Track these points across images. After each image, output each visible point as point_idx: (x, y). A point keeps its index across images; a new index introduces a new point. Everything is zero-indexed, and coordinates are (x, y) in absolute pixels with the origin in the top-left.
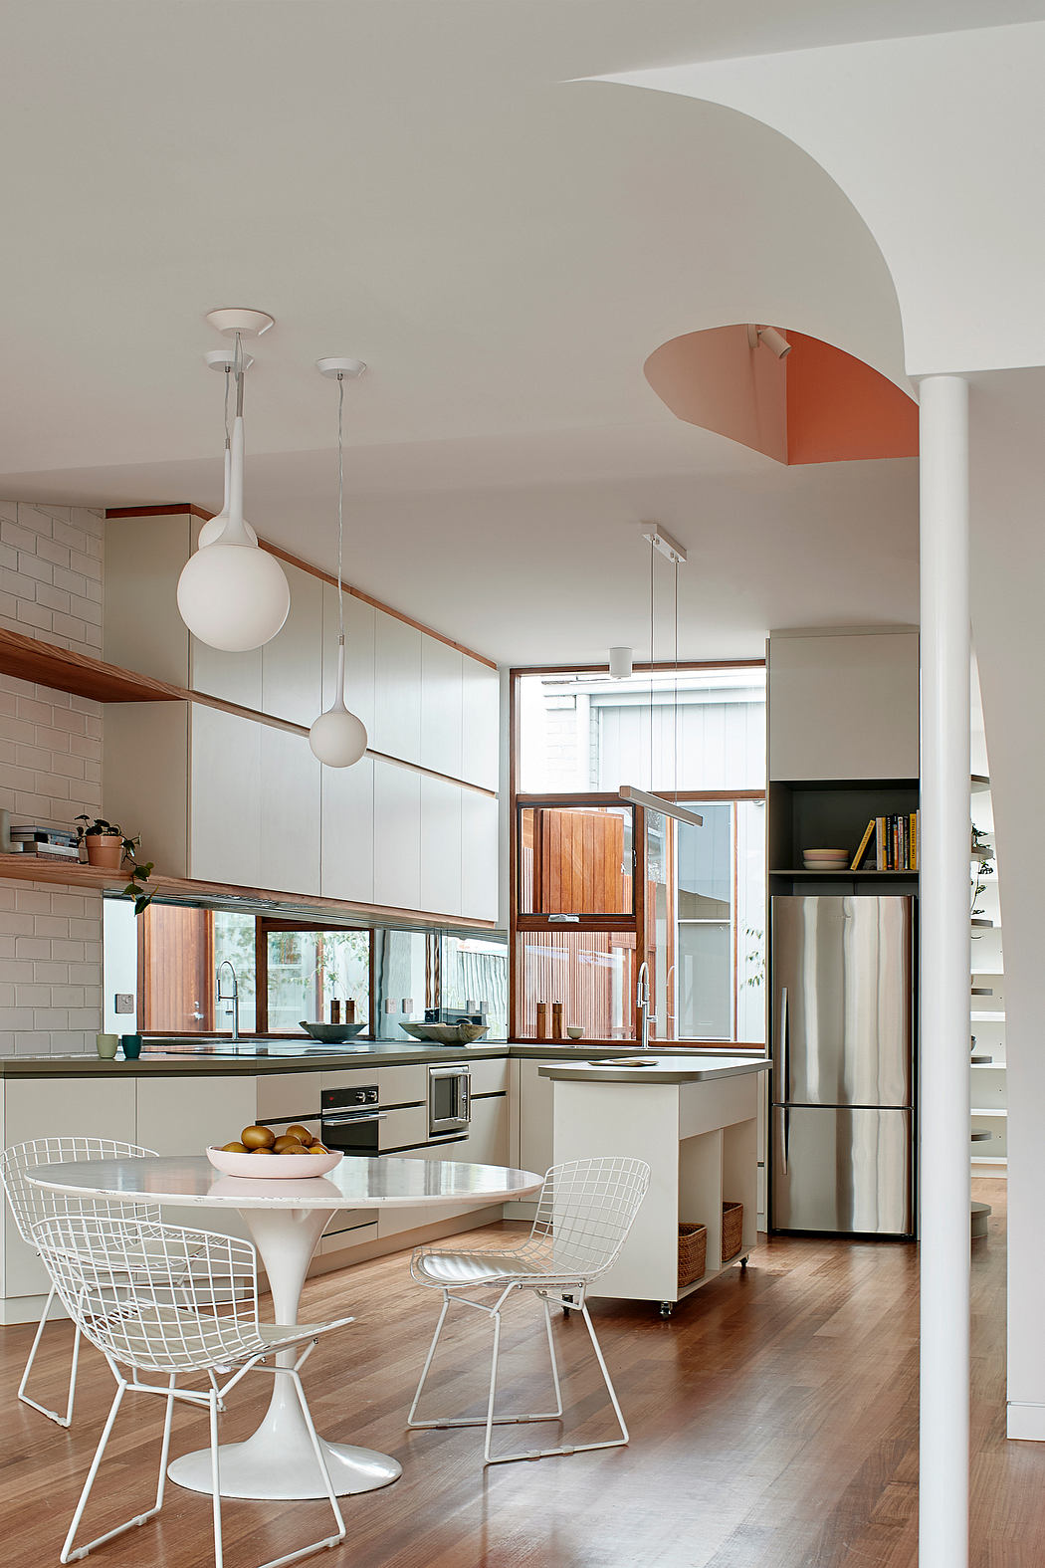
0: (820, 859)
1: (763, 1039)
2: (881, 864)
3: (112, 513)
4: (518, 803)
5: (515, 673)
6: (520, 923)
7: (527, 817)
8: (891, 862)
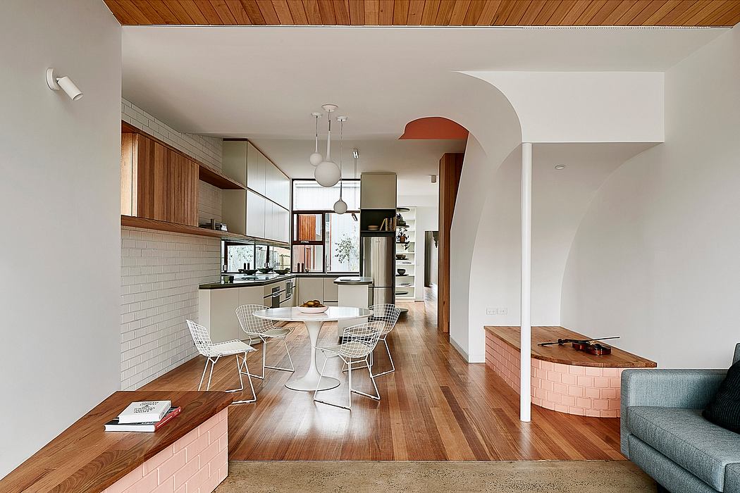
0: (373, 228)
1: (359, 271)
2: (386, 229)
3: (225, 140)
4: (293, 213)
5: (293, 180)
6: (293, 243)
7: (295, 215)
8: (389, 229)
